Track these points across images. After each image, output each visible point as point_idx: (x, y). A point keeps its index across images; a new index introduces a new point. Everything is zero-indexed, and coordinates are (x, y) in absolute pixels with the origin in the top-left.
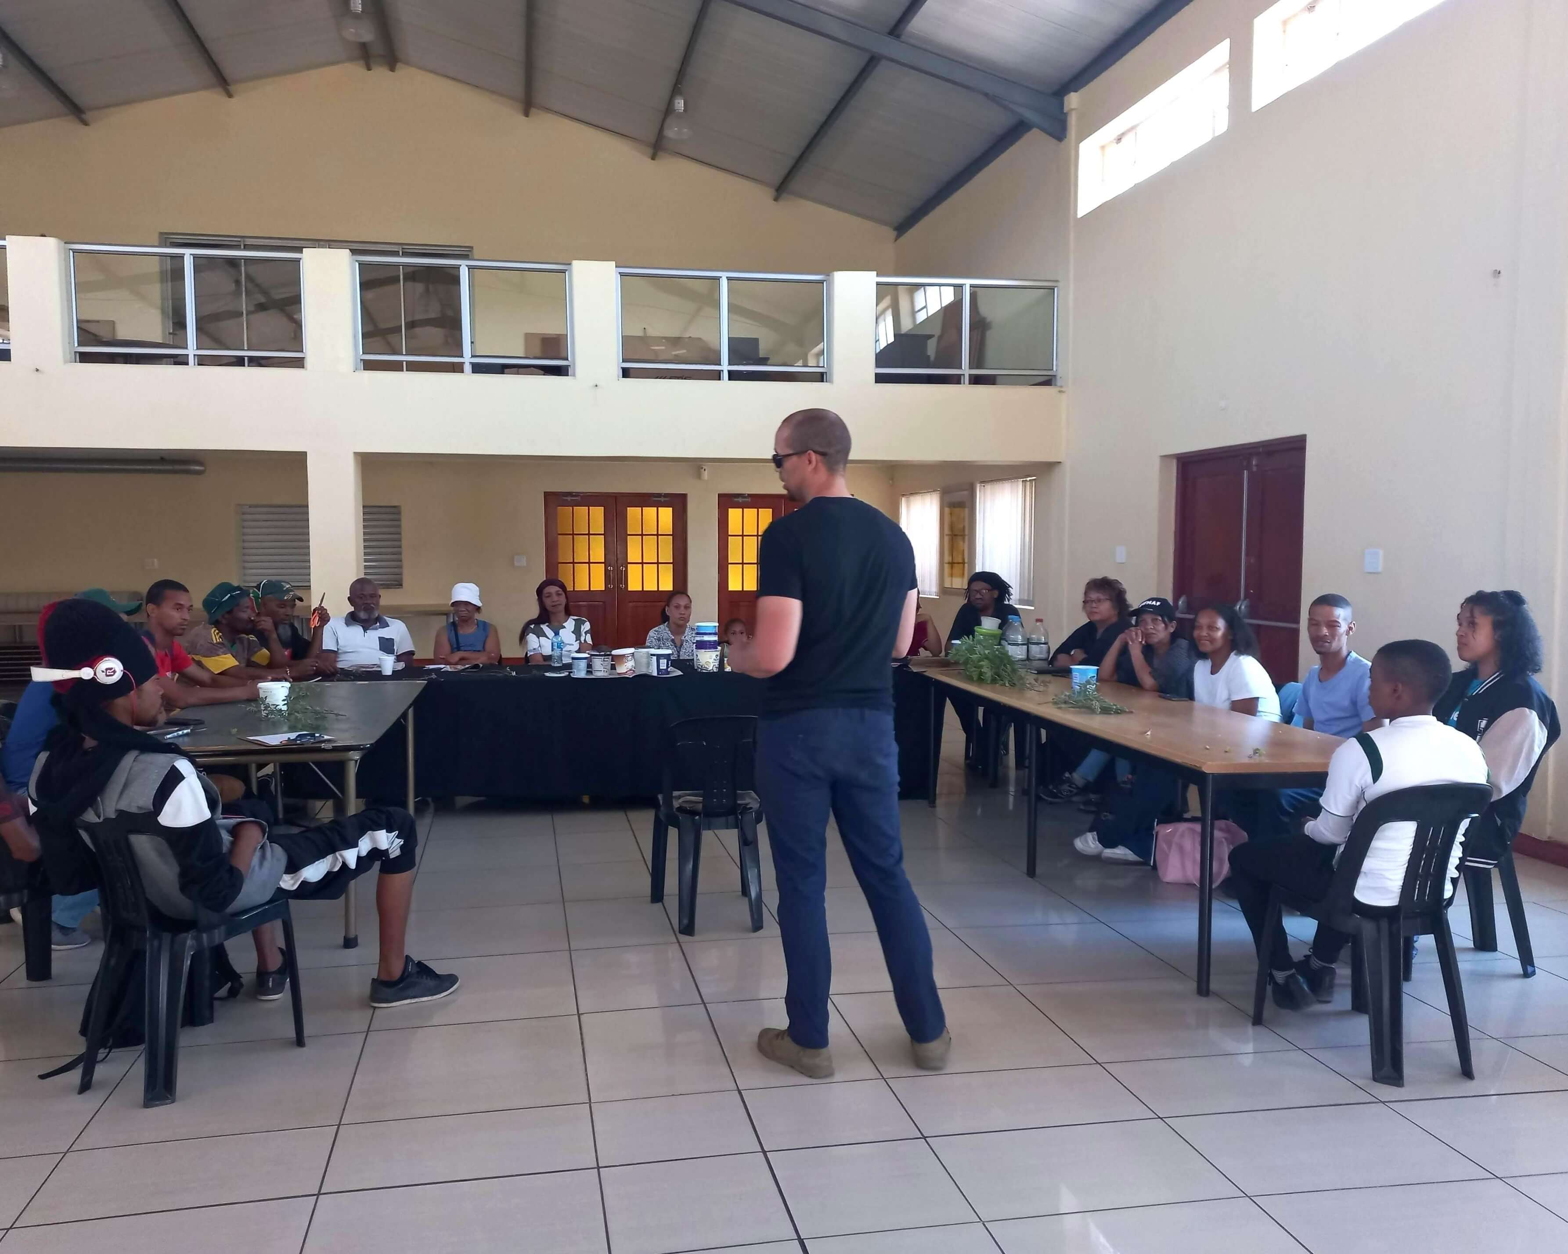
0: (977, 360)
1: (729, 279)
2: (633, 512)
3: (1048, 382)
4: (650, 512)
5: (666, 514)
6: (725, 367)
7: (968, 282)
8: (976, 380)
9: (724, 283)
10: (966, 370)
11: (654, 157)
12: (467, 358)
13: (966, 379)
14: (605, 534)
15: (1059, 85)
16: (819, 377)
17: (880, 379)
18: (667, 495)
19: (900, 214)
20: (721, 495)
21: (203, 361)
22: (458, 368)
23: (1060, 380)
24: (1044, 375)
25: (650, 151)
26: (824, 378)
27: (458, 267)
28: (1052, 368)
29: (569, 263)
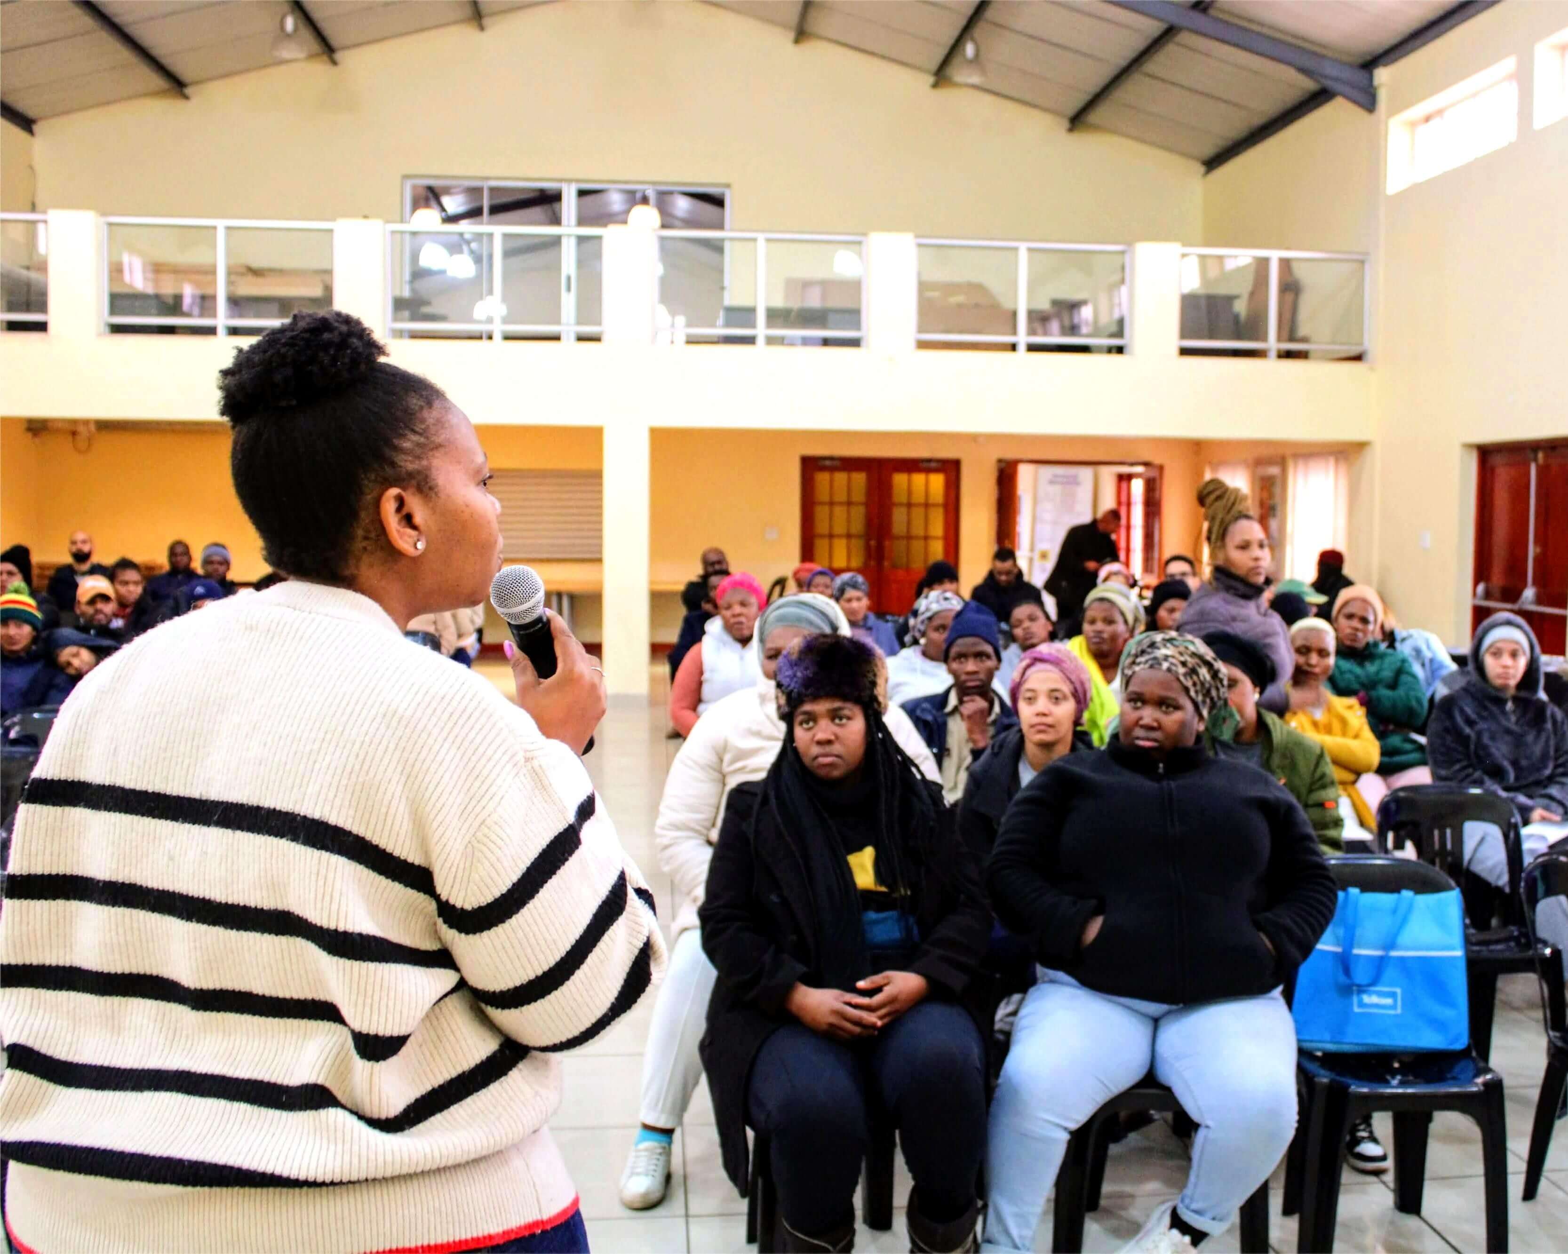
0: (1290, 334)
1: (1030, 250)
2: (900, 480)
3: (1358, 358)
4: (919, 479)
5: (937, 481)
6: (1022, 338)
7: (1275, 255)
8: (1288, 355)
9: (1023, 256)
10: (1272, 343)
11: (935, 85)
12: (761, 330)
13: (1273, 354)
14: (867, 504)
15: (1369, 58)
16: (1120, 350)
17: (1185, 352)
18: (939, 461)
19: (1209, 151)
20: (1000, 461)
21: (507, 337)
22: (750, 340)
23: (1370, 356)
24: (1354, 350)
25: (931, 79)
26: (1124, 350)
27: (755, 240)
28: (1361, 344)
29: (865, 234)
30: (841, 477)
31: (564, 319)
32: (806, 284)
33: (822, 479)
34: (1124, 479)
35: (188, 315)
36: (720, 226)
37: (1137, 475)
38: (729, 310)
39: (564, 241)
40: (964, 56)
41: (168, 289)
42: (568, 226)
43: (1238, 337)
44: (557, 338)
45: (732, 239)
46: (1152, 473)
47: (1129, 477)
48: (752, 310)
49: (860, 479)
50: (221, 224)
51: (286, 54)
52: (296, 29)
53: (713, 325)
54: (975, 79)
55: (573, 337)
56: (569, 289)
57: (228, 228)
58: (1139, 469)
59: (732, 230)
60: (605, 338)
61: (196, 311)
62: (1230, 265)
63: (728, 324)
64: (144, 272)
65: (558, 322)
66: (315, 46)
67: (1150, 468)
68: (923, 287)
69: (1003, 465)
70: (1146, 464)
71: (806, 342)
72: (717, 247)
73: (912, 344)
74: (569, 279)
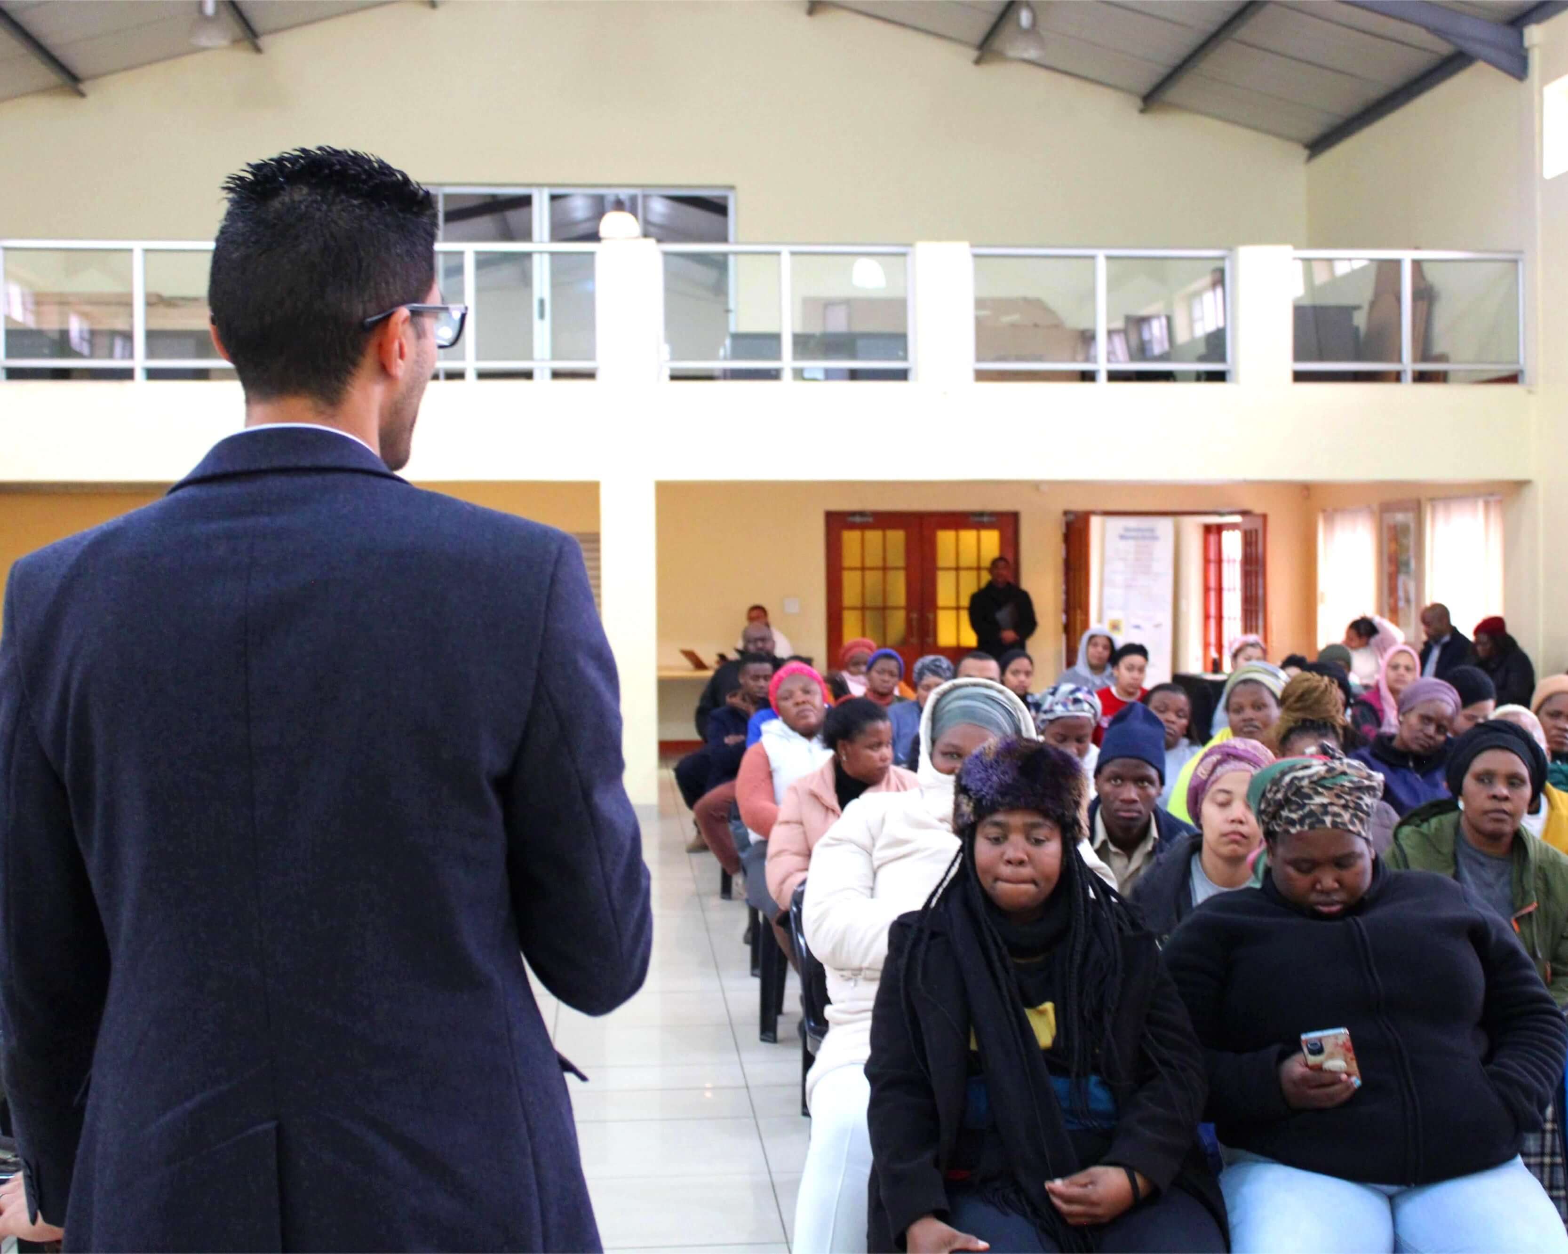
0: (1424, 352)
1: (1109, 258)
2: (945, 539)
3: (1512, 379)
4: (968, 537)
5: (990, 538)
6: (1102, 365)
7: (1407, 257)
8: (1421, 377)
9: (1101, 265)
10: (1408, 364)
11: (978, 61)
12: (787, 362)
13: (1408, 376)
14: (908, 568)
15: (1516, 13)
16: (1219, 377)
17: (1300, 377)
18: (992, 514)
19: (1313, 130)
20: (1066, 513)
21: (483, 375)
22: (773, 375)
23: (1528, 376)
24: (1506, 369)
25: (974, 54)
26: (1228, 377)
27: (778, 254)
28: (1518, 362)
29: (910, 245)
30: (874, 536)
31: (537, 354)
32: (828, 304)
33: (851, 539)
34: (1213, 532)
35: (78, 355)
36: (724, 239)
37: (1233, 526)
38: (737, 337)
39: (536, 258)
40: (1018, 24)
41: (51, 324)
42: (541, 242)
43: (1358, 357)
44: (528, 375)
45: (736, 253)
46: (1253, 524)
47: (1219, 529)
48: (776, 337)
49: (897, 537)
50: (138, 246)
51: (204, 41)
52: (217, 12)
53: (715, 358)
54: (1032, 53)
55: (548, 374)
56: (542, 316)
57: (147, 251)
58: (1237, 519)
59: (737, 243)
60: (600, 375)
61: (85, 350)
62: (1342, 269)
63: (736, 355)
64: (24, 304)
65: (530, 358)
66: (237, 30)
67: (1248, 518)
68: (980, 303)
69: (1071, 517)
70: (1244, 513)
71: (830, 375)
72: (719, 263)
73: (971, 375)
74: (542, 302)
